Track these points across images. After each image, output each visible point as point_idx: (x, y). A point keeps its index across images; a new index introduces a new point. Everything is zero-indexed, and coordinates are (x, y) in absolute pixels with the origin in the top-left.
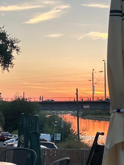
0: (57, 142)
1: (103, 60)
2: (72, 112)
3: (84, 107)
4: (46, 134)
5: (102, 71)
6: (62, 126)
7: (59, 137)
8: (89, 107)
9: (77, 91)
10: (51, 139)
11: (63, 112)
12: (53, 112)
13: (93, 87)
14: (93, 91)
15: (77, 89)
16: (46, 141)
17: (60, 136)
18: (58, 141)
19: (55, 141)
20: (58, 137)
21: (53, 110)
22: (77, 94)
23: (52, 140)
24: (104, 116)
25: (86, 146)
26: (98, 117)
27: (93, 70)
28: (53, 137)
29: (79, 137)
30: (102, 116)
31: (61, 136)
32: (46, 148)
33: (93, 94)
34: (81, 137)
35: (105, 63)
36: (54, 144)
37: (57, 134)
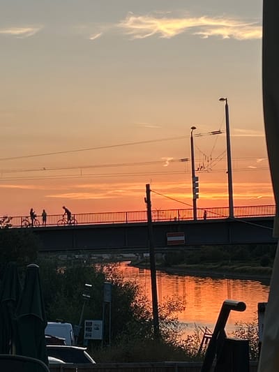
0: (93, 345)
1: (222, 99)
2: (134, 255)
3: (169, 239)
4: (60, 323)
5: (219, 132)
6: (107, 299)
7: (98, 329)
8: (183, 238)
9: (148, 191)
10: (75, 337)
11: (106, 256)
12: (77, 256)
13: (195, 179)
14: (195, 190)
15: (148, 186)
16: (62, 342)
17: (101, 328)
18: (97, 342)
19: (86, 344)
20: (96, 330)
21: (77, 251)
22: (148, 201)
23: (79, 340)
24: (227, 264)
26: (211, 269)
27: (193, 128)
28: (82, 331)
29: (157, 330)
30: (221, 265)
31: (105, 327)
32: (62, 362)
33: (194, 200)
34: (164, 329)
35: (227, 106)
36: (84, 350)
37: (93, 321)
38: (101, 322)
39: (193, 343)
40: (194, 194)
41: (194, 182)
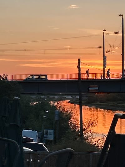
0: (48, 143)
1: (120, 15)
2: (71, 97)
3: (90, 89)
4: (31, 131)
5: (118, 33)
6: (56, 118)
7: (51, 134)
8: (97, 88)
9: (79, 63)
10: (39, 138)
11: (56, 97)
14: (104, 63)
15: (79, 60)
16: (32, 140)
17: (53, 134)
18: (50, 141)
22: (79, 68)
23: (41, 140)
25: (94, 148)
26: (112, 105)
27: (105, 30)
28: (43, 135)
29: (82, 135)
30: (118, 103)
31: (55, 133)
32: (32, 150)
33: (104, 69)
34: (86, 135)
35: (123, 19)
36: (43, 145)
37: (48, 130)
38: (53, 131)
39: (101, 143)
40: (104, 65)
41: (104, 59)
